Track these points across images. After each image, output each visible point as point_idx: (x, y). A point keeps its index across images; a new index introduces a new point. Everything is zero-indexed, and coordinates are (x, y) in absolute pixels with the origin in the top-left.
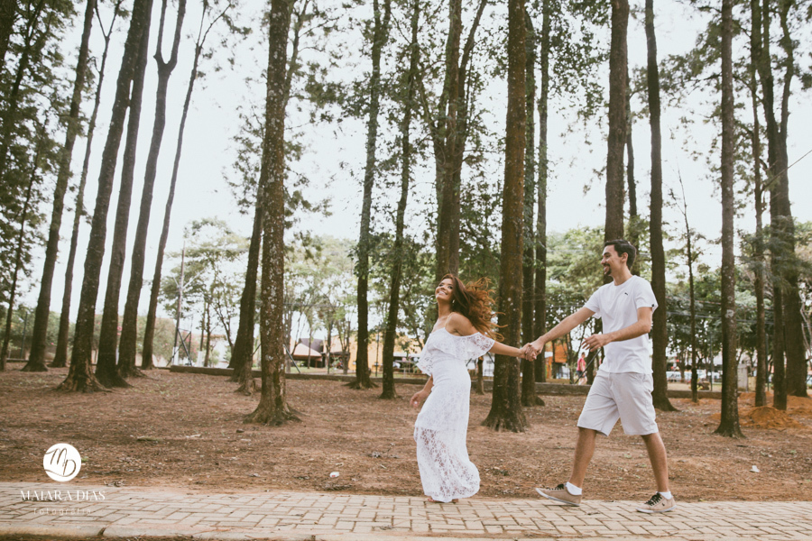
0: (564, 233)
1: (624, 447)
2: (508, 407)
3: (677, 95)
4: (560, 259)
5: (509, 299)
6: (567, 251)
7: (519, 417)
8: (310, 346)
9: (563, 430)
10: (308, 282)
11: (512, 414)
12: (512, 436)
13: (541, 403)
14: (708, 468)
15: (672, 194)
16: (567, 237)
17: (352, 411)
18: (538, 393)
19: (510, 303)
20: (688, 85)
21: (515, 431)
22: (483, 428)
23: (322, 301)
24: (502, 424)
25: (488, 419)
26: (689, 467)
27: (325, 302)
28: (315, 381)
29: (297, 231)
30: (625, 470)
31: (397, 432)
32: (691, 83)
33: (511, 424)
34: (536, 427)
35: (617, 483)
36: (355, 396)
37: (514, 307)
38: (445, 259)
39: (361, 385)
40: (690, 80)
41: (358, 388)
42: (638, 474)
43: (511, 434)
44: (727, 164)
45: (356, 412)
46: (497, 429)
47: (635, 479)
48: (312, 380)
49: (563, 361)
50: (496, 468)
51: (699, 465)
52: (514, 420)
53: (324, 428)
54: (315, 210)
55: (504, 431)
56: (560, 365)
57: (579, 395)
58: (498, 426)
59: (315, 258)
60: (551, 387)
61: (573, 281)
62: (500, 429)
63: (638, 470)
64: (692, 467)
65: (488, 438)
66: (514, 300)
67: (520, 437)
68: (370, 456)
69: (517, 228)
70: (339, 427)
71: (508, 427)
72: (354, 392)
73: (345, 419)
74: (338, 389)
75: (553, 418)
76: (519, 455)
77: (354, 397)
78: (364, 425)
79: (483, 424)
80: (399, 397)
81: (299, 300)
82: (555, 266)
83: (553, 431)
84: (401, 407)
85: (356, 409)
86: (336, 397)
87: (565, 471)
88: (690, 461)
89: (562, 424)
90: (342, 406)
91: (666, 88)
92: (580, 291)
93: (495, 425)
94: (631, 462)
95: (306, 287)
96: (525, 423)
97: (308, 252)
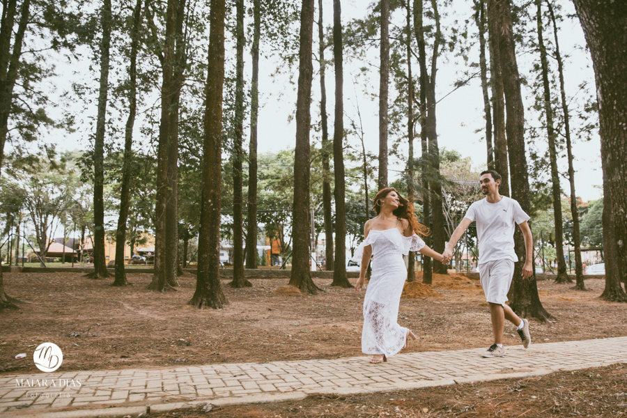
0: (277, 153)
1: (300, 317)
2: (209, 288)
3: (359, 50)
4: (274, 173)
5: (210, 201)
6: (279, 167)
7: (219, 296)
8: (64, 244)
9: (257, 305)
10: (61, 190)
11: (213, 294)
12: (212, 312)
13: (250, 285)
14: (356, 331)
15: (353, 125)
16: (279, 156)
17: (78, 297)
18: (249, 278)
19: (210, 203)
20: (367, 42)
21: (215, 308)
22: (188, 306)
23: (74, 205)
24: (204, 303)
25: (193, 299)
26: (340, 330)
27: (77, 207)
28: (59, 274)
29: (42, 144)
30: (290, 336)
31: (111, 313)
32: (369, 42)
33: (212, 302)
34: (233, 304)
35: (279, 346)
36: (90, 284)
37: (214, 207)
38: (163, 169)
39: (98, 275)
40: (368, 39)
41: (96, 278)
42: (300, 338)
43: (211, 311)
44: (383, 99)
45: (82, 298)
46: (200, 307)
47: (295, 342)
48: (57, 273)
49: (278, 252)
50: (181, 339)
51: (349, 328)
52: (215, 299)
53: (40, 313)
54: (58, 126)
55: (206, 308)
56: (277, 255)
57: (283, 278)
58: (201, 304)
59: (60, 169)
60: (261, 272)
61: (280, 190)
62: (202, 307)
63: (300, 335)
64: (343, 330)
65: (191, 315)
66: (214, 201)
67: (217, 313)
68: (69, 336)
69: (216, 142)
70: (57, 312)
71: (209, 305)
72: (91, 281)
73: (66, 305)
74: (79, 279)
75: (253, 296)
76: (208, 327)
77: (89, 286)
78: (82, 309)
79: (188, 304)
80: (130, 284)
81: (53, 205)
82: (270, 179)
83: (247, 306)
84: (125, 292)
85: (82, 295)
86: (72, 287)
87: (240, 339)
88: (343, 325)
89: (258, 301)
90: (70, 294)
91: (350, 43)
92: (286, 198)
93: (199, 304)
94: (297, 328)
95: (59, 194)
96: (225, 301)
97: (52, 162)
